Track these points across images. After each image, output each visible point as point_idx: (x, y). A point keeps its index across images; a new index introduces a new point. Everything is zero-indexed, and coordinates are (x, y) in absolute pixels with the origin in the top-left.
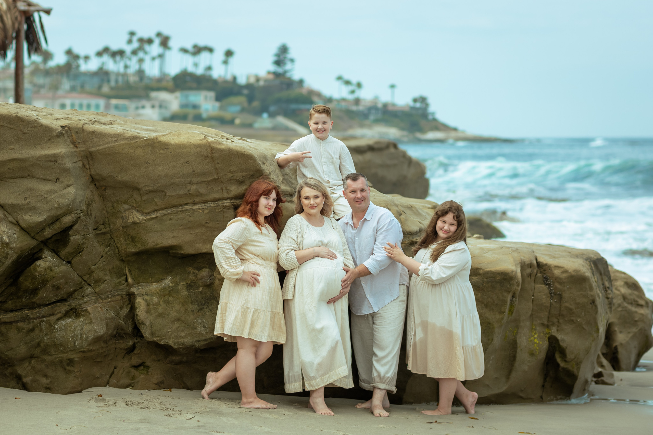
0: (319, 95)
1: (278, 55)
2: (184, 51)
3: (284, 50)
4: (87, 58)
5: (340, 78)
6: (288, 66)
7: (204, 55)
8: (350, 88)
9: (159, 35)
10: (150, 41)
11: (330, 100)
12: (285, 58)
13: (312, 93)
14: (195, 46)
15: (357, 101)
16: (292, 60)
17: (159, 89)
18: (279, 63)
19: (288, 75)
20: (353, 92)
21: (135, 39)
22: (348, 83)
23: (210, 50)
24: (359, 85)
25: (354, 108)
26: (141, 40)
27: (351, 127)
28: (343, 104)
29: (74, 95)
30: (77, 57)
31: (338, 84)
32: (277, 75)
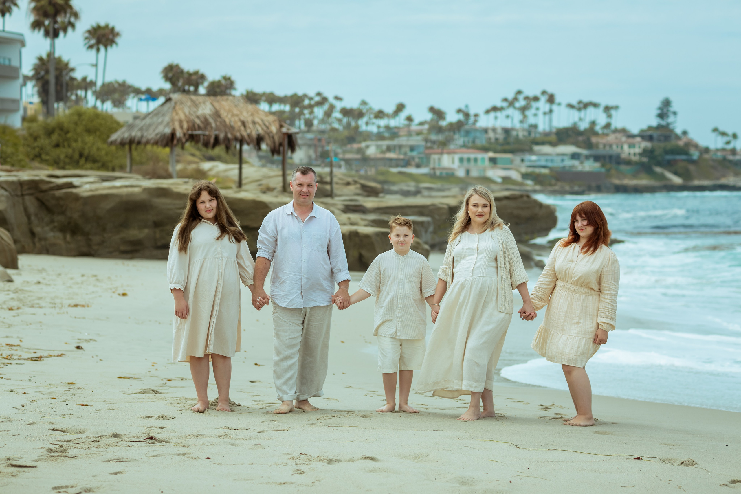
0: (696, 146)
1: (660, 109)
2: (571, 106)
3: (667, 103)
4: (476, 115)
5: (715, 130)
6: (671, 119)
7: (591, 110)
8: (726, 139)
9: (544, 93)
10: (536, 99)
11: (707, 150)
12: (668, 111)
13: (690, 144)
14: (580, 102)
15: (734, 152)
16: (675, 113)
17: (543, 143)
18: (661, 116)
19: (671, 127)
20: (728, 143)
21: (521, 97)
22: (723, 134)
23: (595, 105)
24: (735, 136)
25: (731, 157)
26: (526, 98)
27: (724, 176)
28: (720, 154)
29: (464, 150)
30: (467, 115)
31: (714, 135)
32: (659, 127)
